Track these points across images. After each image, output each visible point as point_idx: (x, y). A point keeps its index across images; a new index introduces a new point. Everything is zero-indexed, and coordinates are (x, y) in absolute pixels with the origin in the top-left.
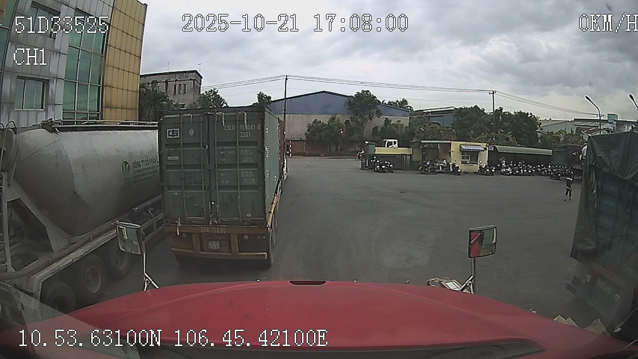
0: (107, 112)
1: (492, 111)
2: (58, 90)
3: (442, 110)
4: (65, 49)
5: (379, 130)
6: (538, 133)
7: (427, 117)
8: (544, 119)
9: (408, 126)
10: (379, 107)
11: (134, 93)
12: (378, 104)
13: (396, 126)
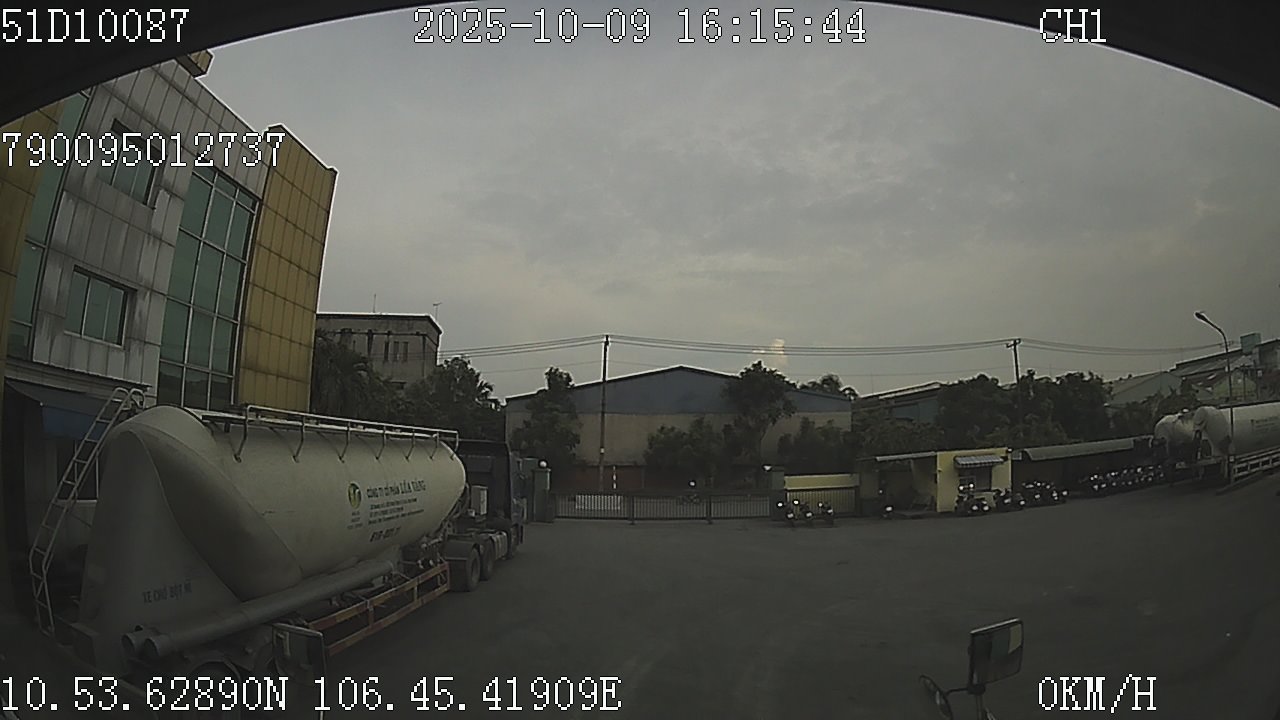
0: (247, 378)
1: (1015, 381)
2: (152, 314)
3: (916, 391)
4: (172, 233)
5: (792, 440)
6: (1110, 409)
7: (886, 408)
8: (1117, 379)
9: (849, 430)
10: (790, 396)
11: (303, 348)
12: (787, 390)
13: (825, 432)
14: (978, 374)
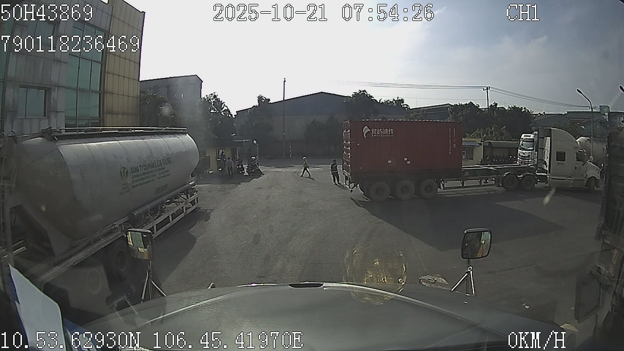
0: (108, 118)
1: (487, 107)
2: (59, 98)
4: (65, 58)
7: (423, 114)
8: (538, 113)
11: (134, 98)
12: (375, 103)
14: (469, 102)
